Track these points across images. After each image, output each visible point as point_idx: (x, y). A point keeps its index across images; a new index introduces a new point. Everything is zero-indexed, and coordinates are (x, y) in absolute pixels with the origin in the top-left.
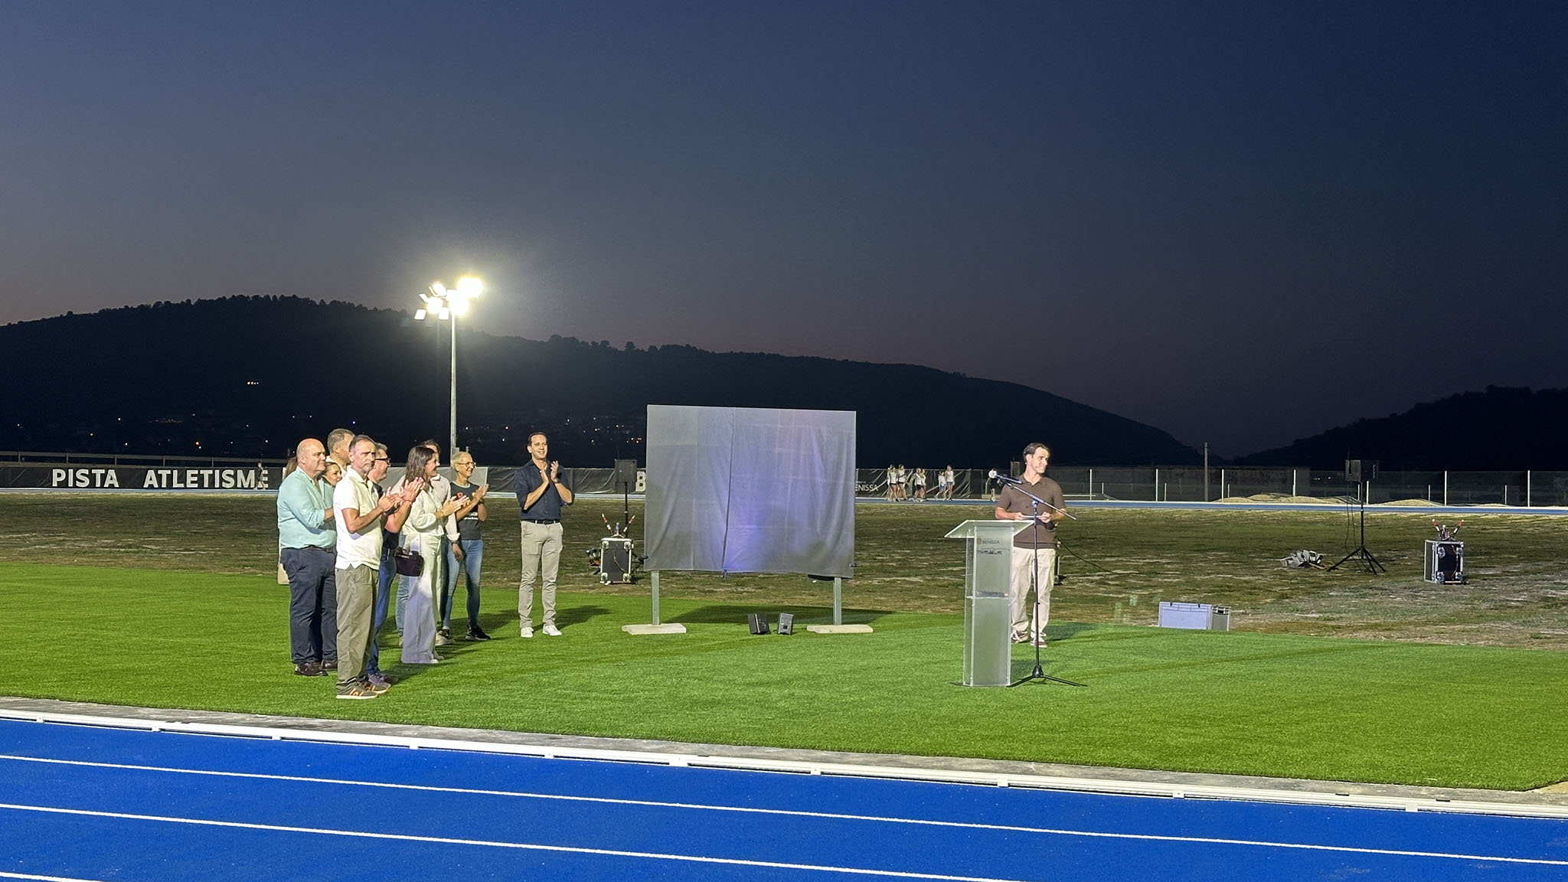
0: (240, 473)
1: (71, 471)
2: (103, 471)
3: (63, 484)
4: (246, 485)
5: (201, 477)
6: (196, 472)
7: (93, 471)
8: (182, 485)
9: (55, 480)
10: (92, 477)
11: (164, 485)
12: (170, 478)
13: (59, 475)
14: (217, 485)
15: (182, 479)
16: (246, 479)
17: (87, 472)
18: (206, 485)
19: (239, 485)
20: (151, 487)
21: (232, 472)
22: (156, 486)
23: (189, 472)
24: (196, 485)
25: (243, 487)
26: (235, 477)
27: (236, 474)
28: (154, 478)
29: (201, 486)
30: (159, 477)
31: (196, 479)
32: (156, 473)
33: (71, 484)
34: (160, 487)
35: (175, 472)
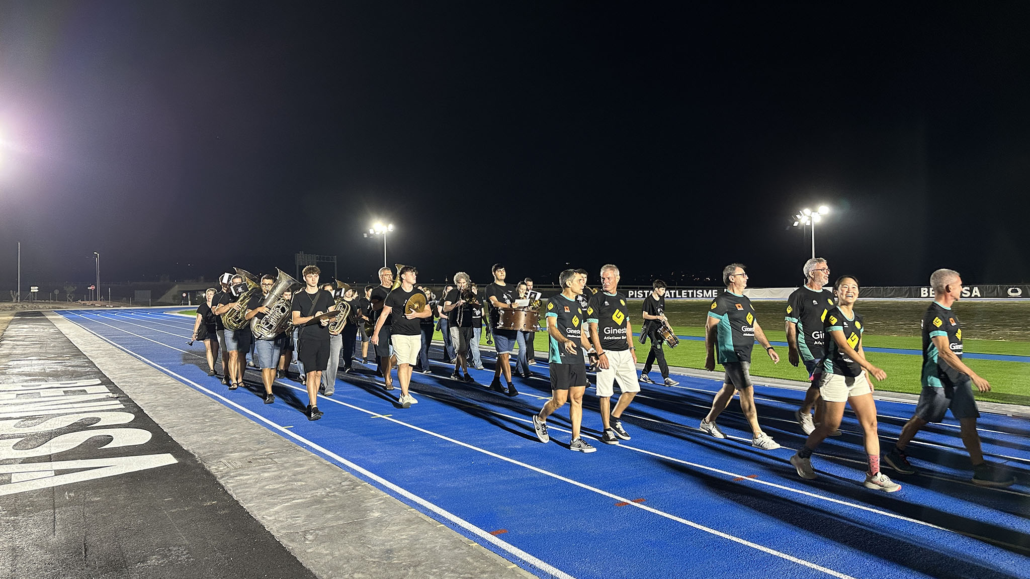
0: (705, 291)
1: (636, 292)
2: (648, 291)
3: (633, 297)
4: (708, 296)
5: (688, 293)
6: (686, 291)
7: (644, 291)
8: (680, 296)
9: (630, 295)
10: (644, 294)
11: (673, 296)
12: (675, 294)
13: (631, 293)
14: (695, 296)
15: (680, 294)
16: (707, 292)
17: (642, 292)
18: (690, 296)
19: (704, 296)
20: (667, 297)
21: (701, 291)
22: (669, 296)
23: (683, 291)
24: (686, 296)
25: (706, 297)
26: (703, 293)
27: (703, 291)
28: (669, 294)
29: (688, 297)
30: (671, 294)
31: (686, 294)
32: (669, 292)
33: (636, 296)
34: (671, 297)
35: (677, 291)
